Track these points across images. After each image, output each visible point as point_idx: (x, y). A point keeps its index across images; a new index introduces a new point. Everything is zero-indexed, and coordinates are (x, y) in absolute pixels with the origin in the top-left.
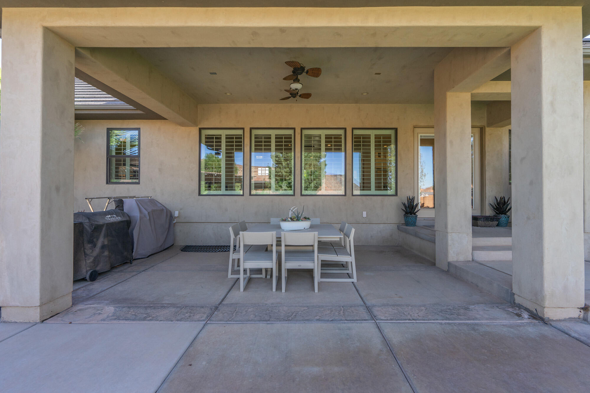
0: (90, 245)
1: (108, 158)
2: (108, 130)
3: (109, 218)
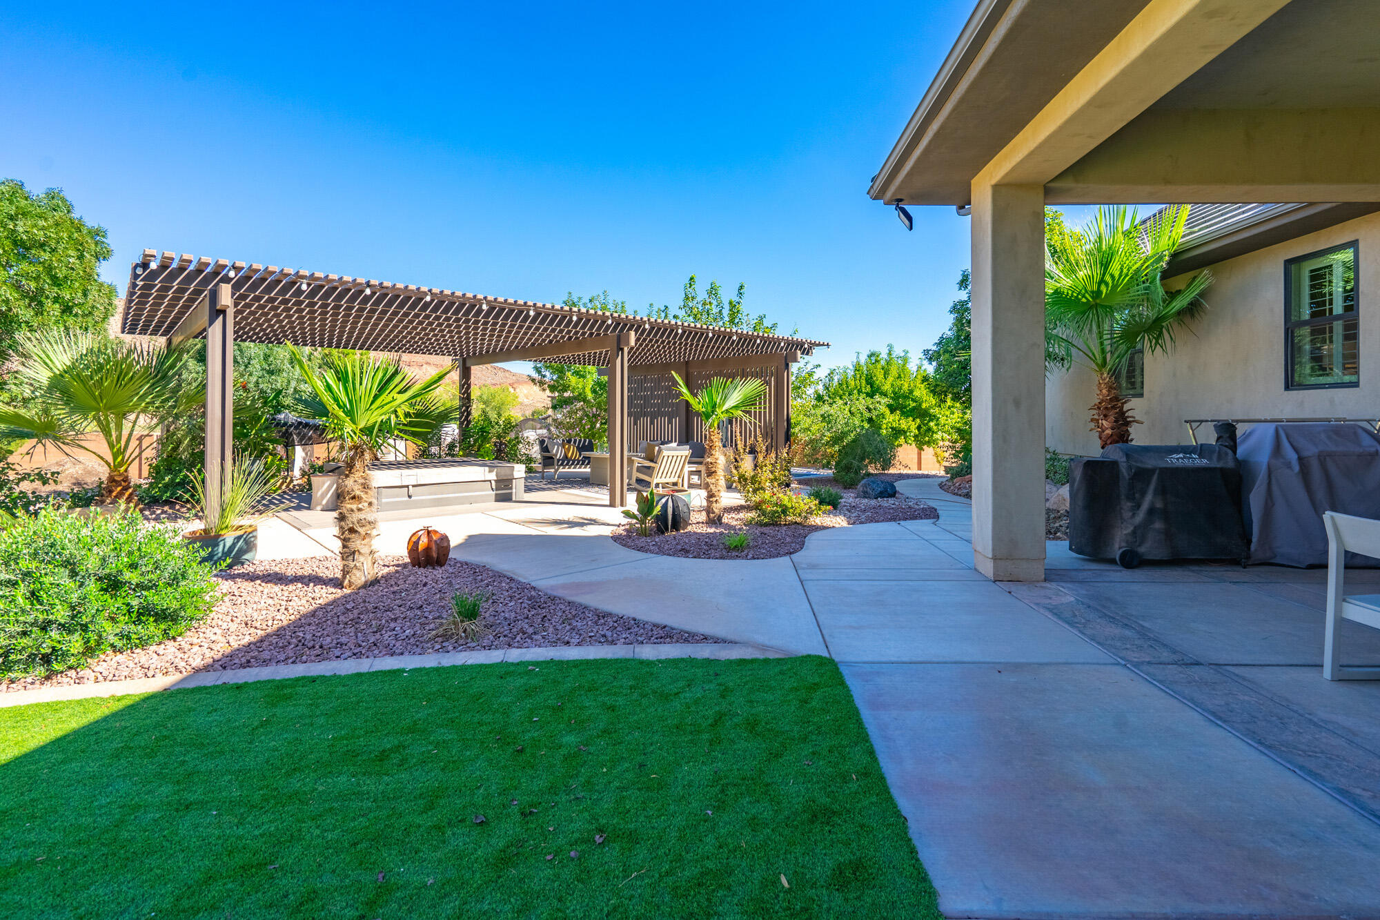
0: (1129, 504)
1: (1288, 329)
2: (1288, 263)
3: (1176, 460)
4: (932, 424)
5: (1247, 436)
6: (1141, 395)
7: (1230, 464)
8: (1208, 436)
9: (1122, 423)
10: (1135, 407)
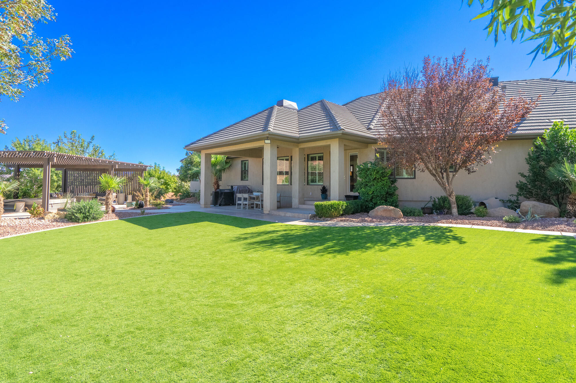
0: (220, 197)
1: (241, 172)
2: (242, 161)
3: (226, 191)
4: (168, 187)
5: (234, 187)
6: (221, 181)
7: (232, 191)
8: (230, 188)
9: (218, 186)
10: (220, 183)
